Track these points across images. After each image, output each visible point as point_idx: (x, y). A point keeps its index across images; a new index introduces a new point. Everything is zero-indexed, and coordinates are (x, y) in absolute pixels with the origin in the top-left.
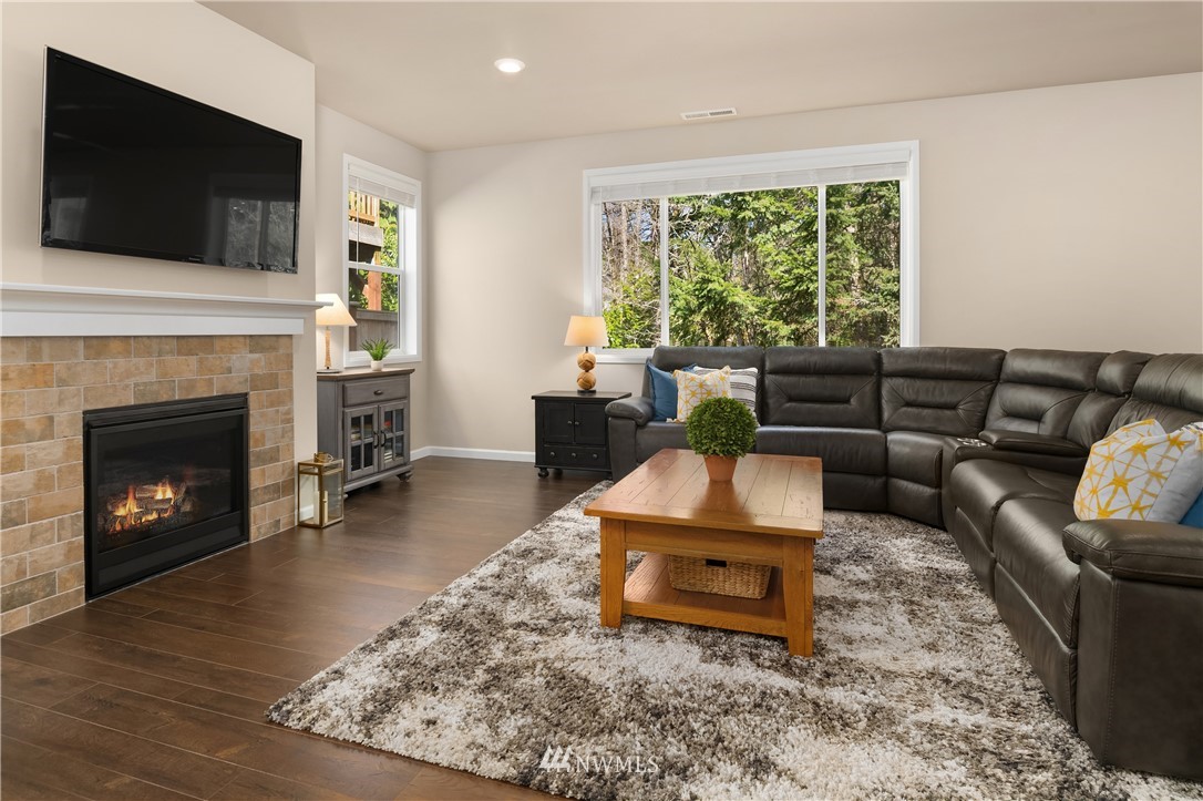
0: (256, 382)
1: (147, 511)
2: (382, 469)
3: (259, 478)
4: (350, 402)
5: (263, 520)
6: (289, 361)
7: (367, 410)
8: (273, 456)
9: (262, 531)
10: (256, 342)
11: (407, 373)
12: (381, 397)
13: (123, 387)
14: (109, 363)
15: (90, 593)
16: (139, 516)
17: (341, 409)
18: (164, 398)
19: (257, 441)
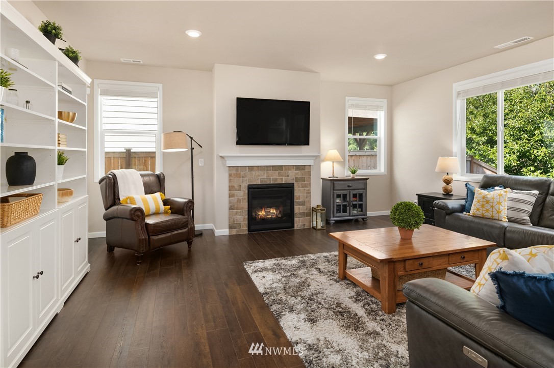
0: (297, 180)
1: (268, 215)
2: (351, 215)
3: (297, 209)
4: (336, 188)
5: (299, 223)
6: (309, 173)
7: (345, 192)
8: (303, 203)
9: (299, 226)
10: (298, 167)
11: (366, 179)
12: (350, 188)
13: (258, 179)
14: (254, 173)
15: (249, 230)
16: (266, 216)
17: (332, 191)
18: (268, 183)
19: (297, 198)
